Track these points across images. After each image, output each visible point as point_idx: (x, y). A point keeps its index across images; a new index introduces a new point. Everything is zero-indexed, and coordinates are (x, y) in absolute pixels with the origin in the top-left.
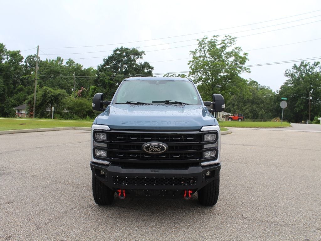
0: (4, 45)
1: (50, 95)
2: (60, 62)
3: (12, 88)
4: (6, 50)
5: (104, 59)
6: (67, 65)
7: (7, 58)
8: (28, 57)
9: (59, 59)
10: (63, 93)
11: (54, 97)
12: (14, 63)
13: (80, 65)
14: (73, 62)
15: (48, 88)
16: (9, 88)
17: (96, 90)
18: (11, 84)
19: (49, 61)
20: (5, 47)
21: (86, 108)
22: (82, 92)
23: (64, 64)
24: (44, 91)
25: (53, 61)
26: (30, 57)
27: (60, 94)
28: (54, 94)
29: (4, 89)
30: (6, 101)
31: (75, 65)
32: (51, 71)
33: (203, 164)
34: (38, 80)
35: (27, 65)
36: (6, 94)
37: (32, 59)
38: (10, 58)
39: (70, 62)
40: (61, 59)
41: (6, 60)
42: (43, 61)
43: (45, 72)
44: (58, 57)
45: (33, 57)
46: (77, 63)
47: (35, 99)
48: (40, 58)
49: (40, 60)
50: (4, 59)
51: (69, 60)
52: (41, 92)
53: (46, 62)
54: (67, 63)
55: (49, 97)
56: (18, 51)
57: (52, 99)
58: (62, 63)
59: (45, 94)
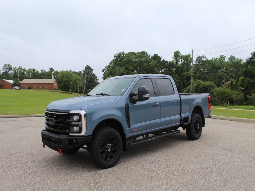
0: (179, 51)
1: (201, 86)
2: (223, 59)
3: (185, 82)
4: (181, 55)
5: (251, 53)
6: (229, 61)
7: (182, 61)
8: (198, 58)
9: (222, 56)
10: (211, 85)
11: (204, 88)
12: (186, 64)
13: (240, 60)
14: (235, 58)
15: (200, 81)
16: (183, 83)
17: (244, 80)
18: (185, 79)
19: (214, 59)
20: (180, 53)
21: (227, 96)
22: (230, 83)
23: (227, 60)
24: (197, 84)
25: (217, 58)
26: (199, 58)
27: (209, 85)
28: (204, 86)
29: (180, 83)
30: (181, 91)
31: (236, 60)
32: (214, 67)
33: (71, 134)
34: (193, 75)
35: (197, 64)
36: (181, 87)
37: (200, 59)
38: (183, 61)
39: (232, 58)
40: (224, 56)
41: (181, 62)
42: (208, 59)
43: (209, 68)
44: (221, 55)
45: (201, 57)
46: (238, 58)
47: (191, 89)
48: (207, 58)
49: (207, 59)
50: (180, 62)
51: (231, 56)
52: (195, 85)
53: (211, 61)
54: (229, 59)
55: (200, 88)
56: (189, 54)
57: (203, 89)
58: (224, 59)
59: (197, 86)
